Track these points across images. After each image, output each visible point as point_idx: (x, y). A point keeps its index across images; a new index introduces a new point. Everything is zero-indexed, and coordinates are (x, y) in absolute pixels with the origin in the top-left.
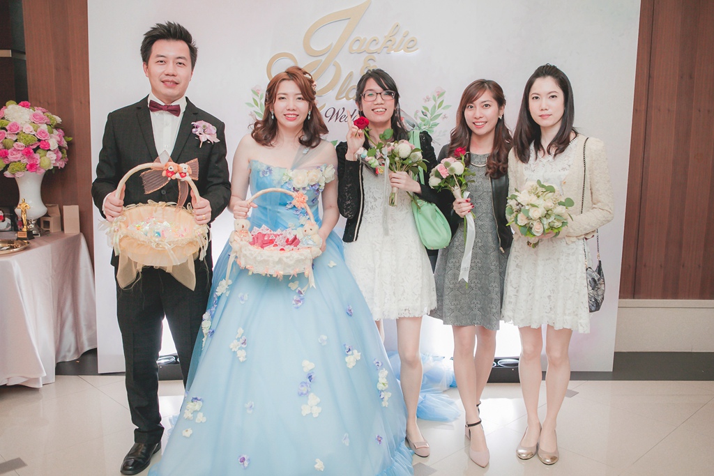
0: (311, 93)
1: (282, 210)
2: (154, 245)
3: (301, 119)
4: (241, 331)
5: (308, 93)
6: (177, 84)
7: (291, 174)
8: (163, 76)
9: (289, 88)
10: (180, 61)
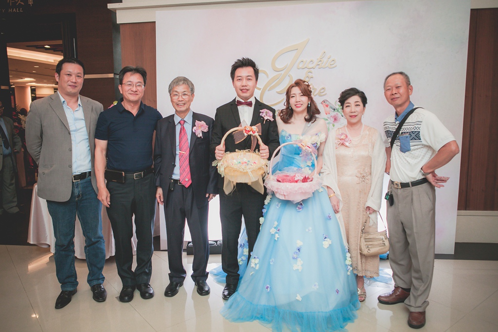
1: (297, 157)
3: (305, 106)
4: (276, 224)
5: (307, 92)
6: (248, 90)
7: (302, 138)
8: (241, 87)
9: (296, 91)
10: (249, 78)
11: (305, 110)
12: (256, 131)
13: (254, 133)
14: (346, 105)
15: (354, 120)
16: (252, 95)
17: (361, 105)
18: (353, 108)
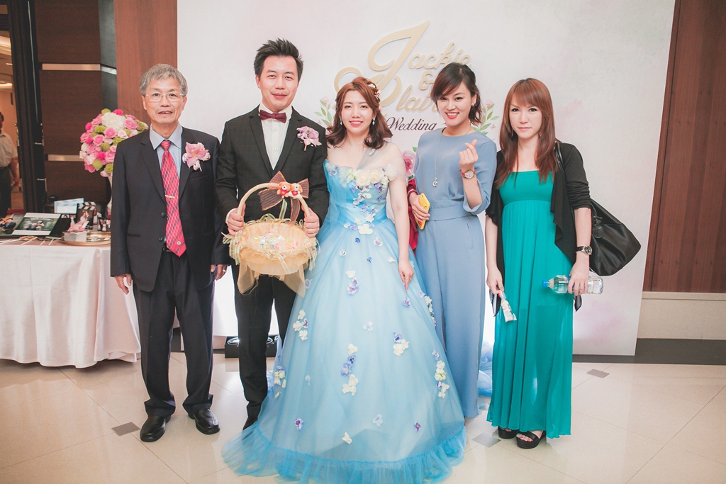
0: (374, 101)
1: (349, 206)
2: (268, 256)
4: (303, 313)
6: (285, 96)
7: (356, 173)
8: (274, 89)
10: (288, 75)
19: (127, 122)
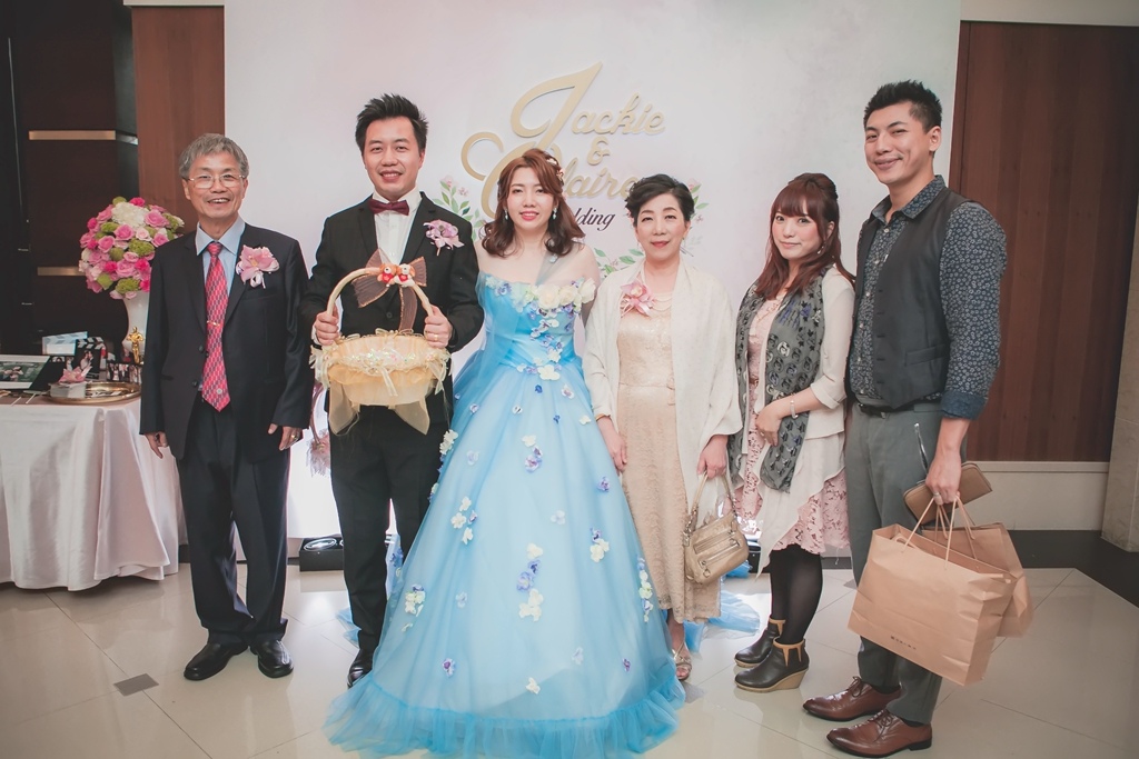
0: (556, 183)
3: (544, 218)
4: (466, 503)
5: (551, 182)
6: (400, 174)
7: (536, 291)
8: (380, 167)
9: (526, 177)
10: (401, 144)
11: (544, 225)
12: (411, 278)
13: (402, 280)
14: (642, 216)
15: (662, 253)
16: (410, 186)
17: (680, 216)
18: (660, 224)
19: (151, 217)
